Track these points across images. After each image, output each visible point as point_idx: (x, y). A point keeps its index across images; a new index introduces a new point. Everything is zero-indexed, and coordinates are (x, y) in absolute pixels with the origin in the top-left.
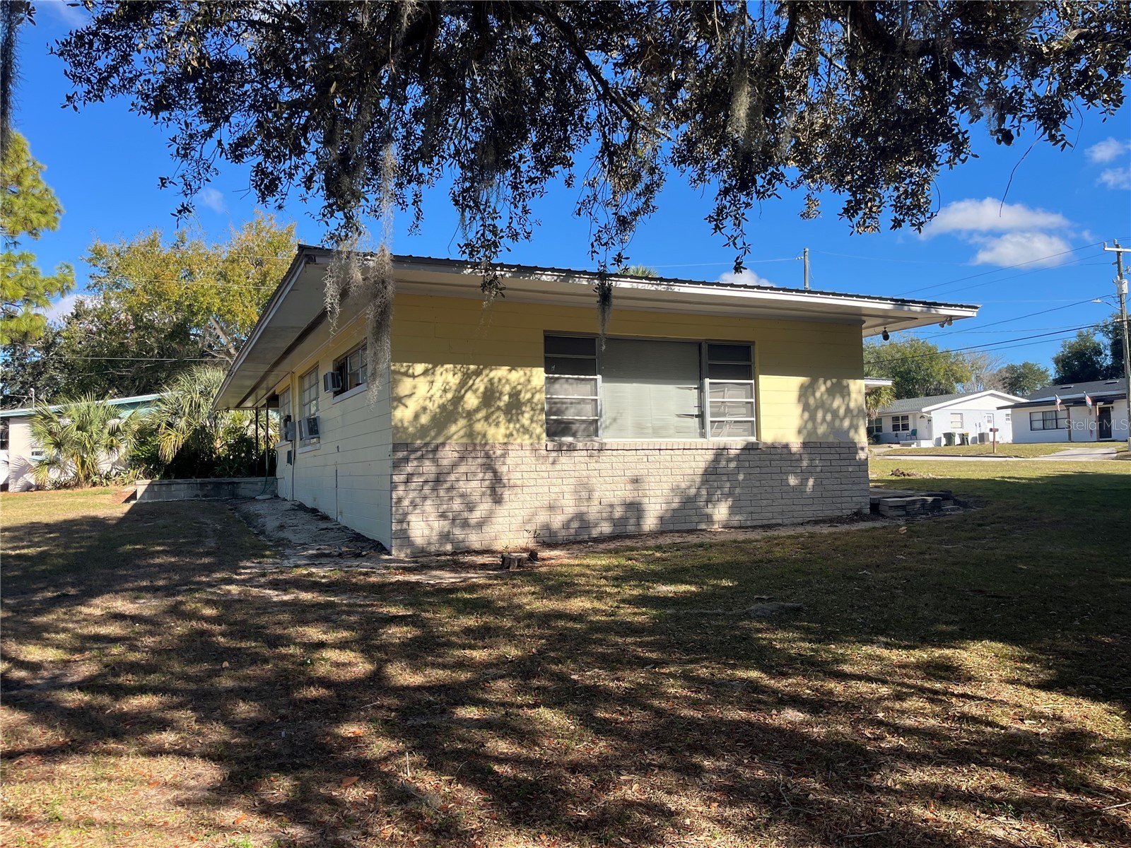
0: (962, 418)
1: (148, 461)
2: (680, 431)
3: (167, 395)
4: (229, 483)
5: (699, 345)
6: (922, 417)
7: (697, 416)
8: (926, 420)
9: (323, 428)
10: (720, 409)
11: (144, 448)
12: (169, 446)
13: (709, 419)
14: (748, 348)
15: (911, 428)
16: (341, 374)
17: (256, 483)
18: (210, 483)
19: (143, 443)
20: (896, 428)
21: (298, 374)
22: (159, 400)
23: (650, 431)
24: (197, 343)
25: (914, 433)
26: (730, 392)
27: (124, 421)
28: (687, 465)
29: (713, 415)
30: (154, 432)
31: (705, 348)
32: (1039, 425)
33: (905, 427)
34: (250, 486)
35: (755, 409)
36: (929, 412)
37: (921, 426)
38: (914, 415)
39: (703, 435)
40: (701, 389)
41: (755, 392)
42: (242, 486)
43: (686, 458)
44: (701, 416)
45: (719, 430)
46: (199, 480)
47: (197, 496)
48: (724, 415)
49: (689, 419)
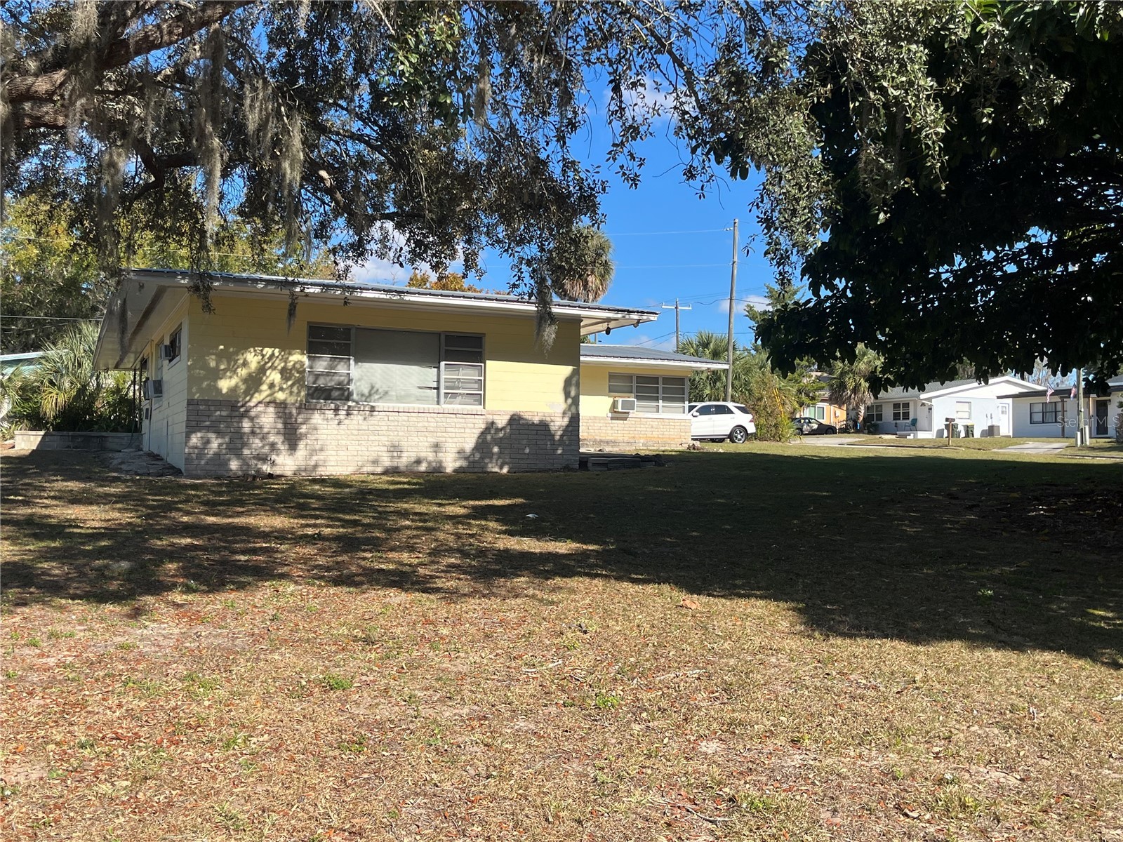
0: (970, 408)
1: (28, 417)
2: (419, 399)
3: (52, 353)
4: (98, 437)
5: (439, 334)
6: (923, 404)
7: (434, 389)
8: (926, 408)
9: (165, 388)
10: (452, 385)
11: (26, 405)
12: (51, 403)
13: (443, 391)
14: (481, 338)
15: (911, 417)
16: (172, 347)
17: (122, 438)
18: (81, 436)
19: (27, 400)
20: (896, 416)
21: (156, 342)
22: (43, 358)
23: (395, 398)
24: (87, 297)
25: (914, 422)
26: (464, 372)
27: (7, 377)
28: (420, 424)
29: (447, 388)
30: (36, 390)
31: (443, 337)
32: (1038, 417)
33: (906, 416)
34: (116, 440)
35: (482, 384)
36: (930, 399)
37: (921, 414)
38: (915, 402)
39: (438, 403)
40: (438, 368)
41: (483, 372)
42: (110, 440)
43: (420, 419)
44: (438, 389)
45: (452, 400)
46: (71, 433)
47: (69, 447)
48: (458, 388)
49: (428, 391)
